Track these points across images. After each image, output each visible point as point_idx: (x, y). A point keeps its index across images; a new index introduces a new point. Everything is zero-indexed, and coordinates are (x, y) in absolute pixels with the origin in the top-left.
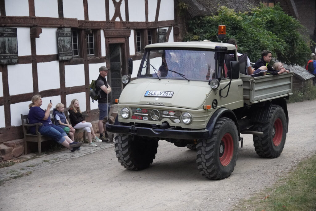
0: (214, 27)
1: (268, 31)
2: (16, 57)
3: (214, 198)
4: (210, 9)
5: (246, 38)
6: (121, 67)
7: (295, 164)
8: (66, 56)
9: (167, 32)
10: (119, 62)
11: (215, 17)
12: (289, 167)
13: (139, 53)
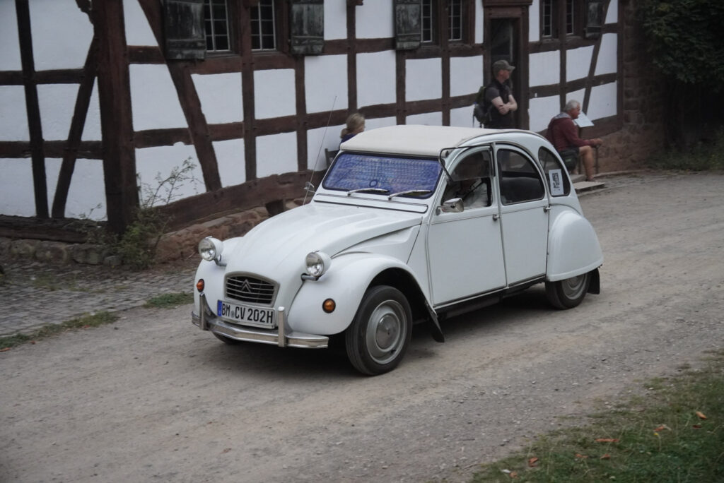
2: (320, 42)
3: (696, 320)
8: (409, 40)
13: (548, 38)
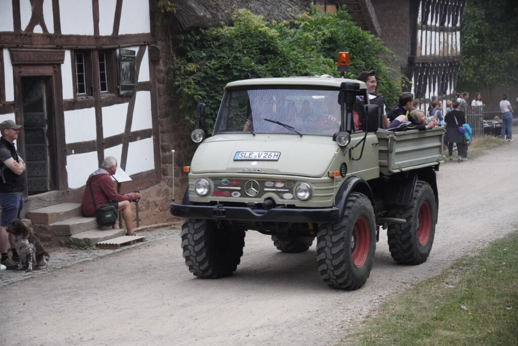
0: (225, 48)
1: (326, 57)
4: (219, 14)
5: (285, 70)
6: (46, 123)
7: (374, 305)
9: (136, 55)
10: (42, 113)
11: (228, 30)
12: (365, 312)
13: (82, 96)
